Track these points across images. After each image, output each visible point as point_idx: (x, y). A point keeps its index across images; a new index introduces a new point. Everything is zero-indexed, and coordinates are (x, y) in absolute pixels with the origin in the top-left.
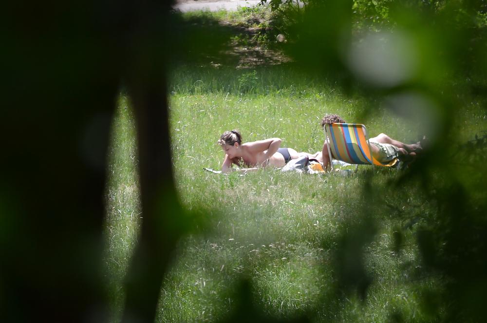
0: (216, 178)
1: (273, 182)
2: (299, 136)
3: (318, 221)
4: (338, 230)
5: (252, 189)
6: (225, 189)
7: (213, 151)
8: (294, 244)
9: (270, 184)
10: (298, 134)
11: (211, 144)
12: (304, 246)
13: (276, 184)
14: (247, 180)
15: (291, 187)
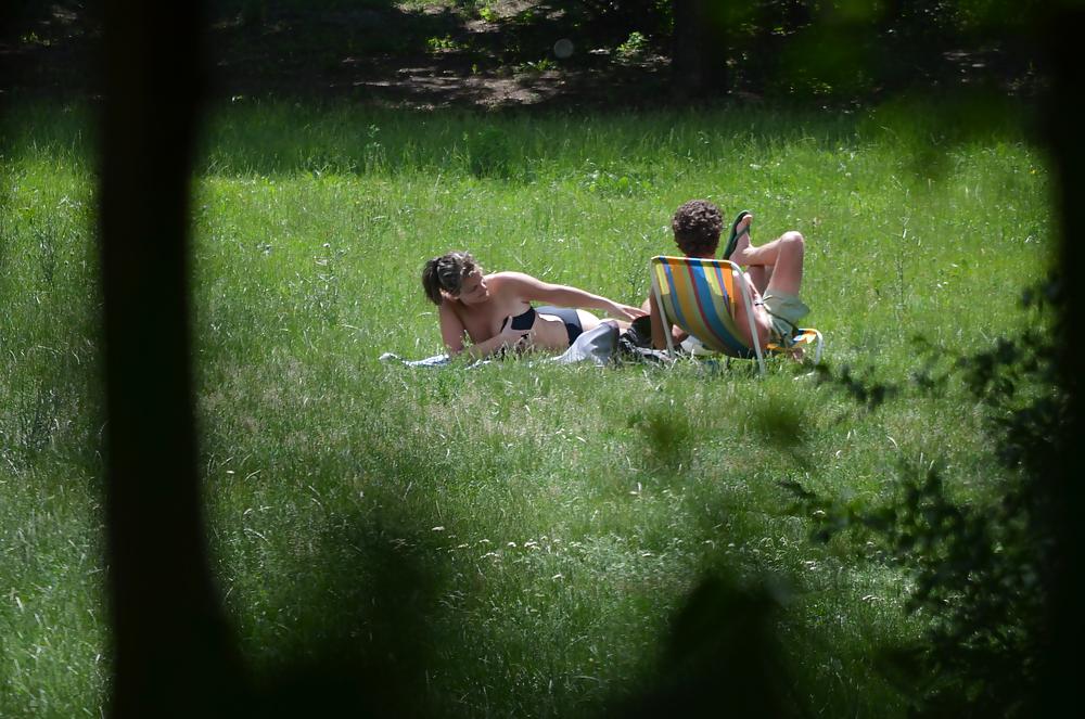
0: (408, 379)
1: (539, 389)
2: (602, 279)
3: (640, 486)
4: (686, 505)
5: (490, 405)
6: (428, 403)
7: (403, 313)
8: (582, 541)
9: (533, 393)
10: (600, 275)
11: (399, 296)
12: (606, 545)
13: (545, 393)
14: (478, 384)
15: (580, 401)
